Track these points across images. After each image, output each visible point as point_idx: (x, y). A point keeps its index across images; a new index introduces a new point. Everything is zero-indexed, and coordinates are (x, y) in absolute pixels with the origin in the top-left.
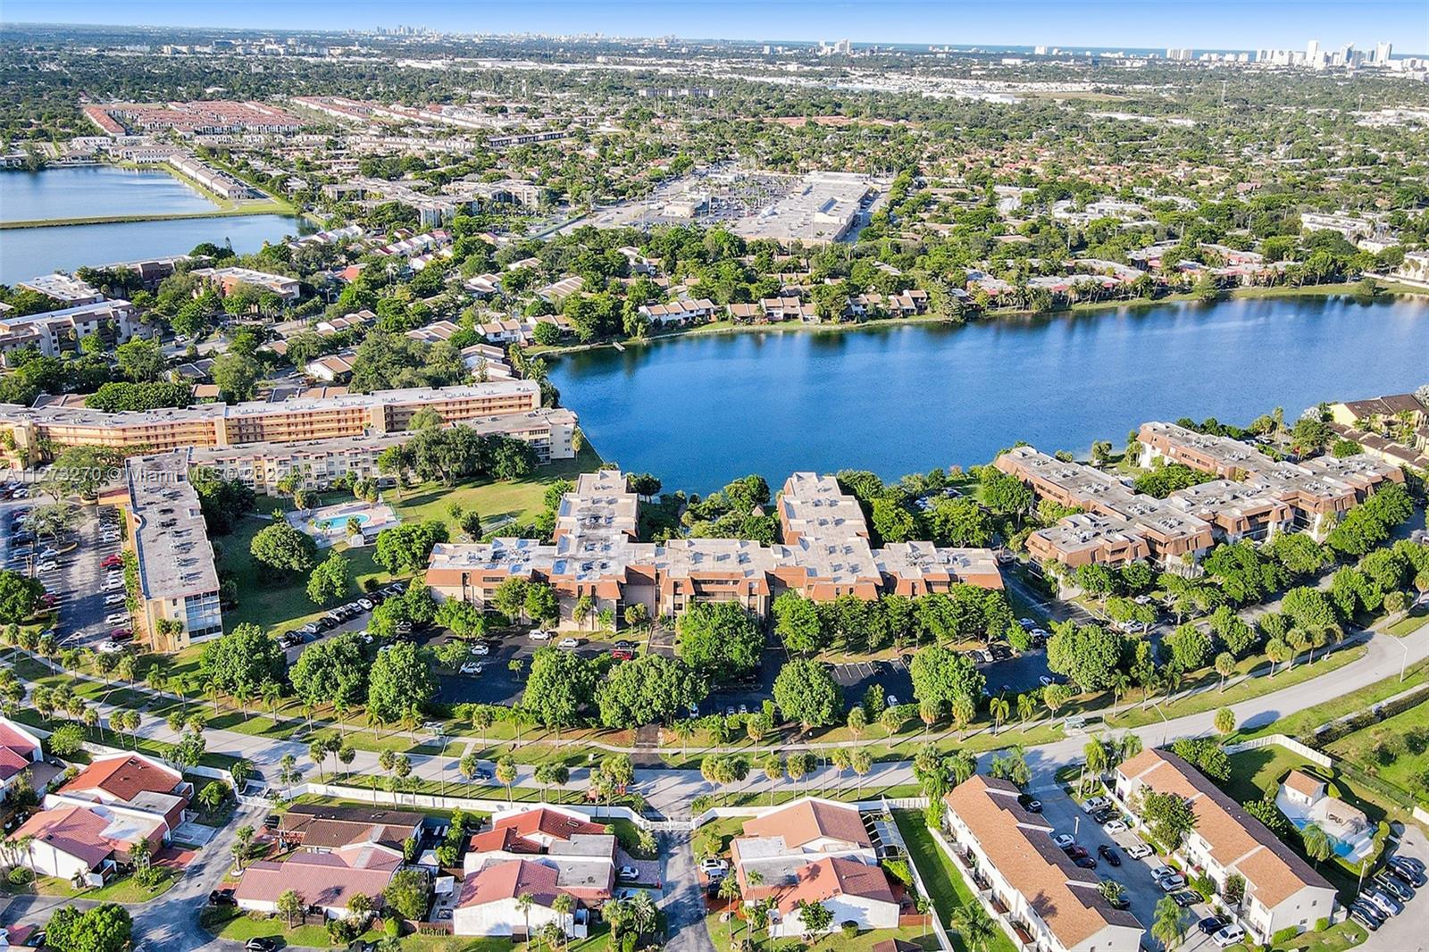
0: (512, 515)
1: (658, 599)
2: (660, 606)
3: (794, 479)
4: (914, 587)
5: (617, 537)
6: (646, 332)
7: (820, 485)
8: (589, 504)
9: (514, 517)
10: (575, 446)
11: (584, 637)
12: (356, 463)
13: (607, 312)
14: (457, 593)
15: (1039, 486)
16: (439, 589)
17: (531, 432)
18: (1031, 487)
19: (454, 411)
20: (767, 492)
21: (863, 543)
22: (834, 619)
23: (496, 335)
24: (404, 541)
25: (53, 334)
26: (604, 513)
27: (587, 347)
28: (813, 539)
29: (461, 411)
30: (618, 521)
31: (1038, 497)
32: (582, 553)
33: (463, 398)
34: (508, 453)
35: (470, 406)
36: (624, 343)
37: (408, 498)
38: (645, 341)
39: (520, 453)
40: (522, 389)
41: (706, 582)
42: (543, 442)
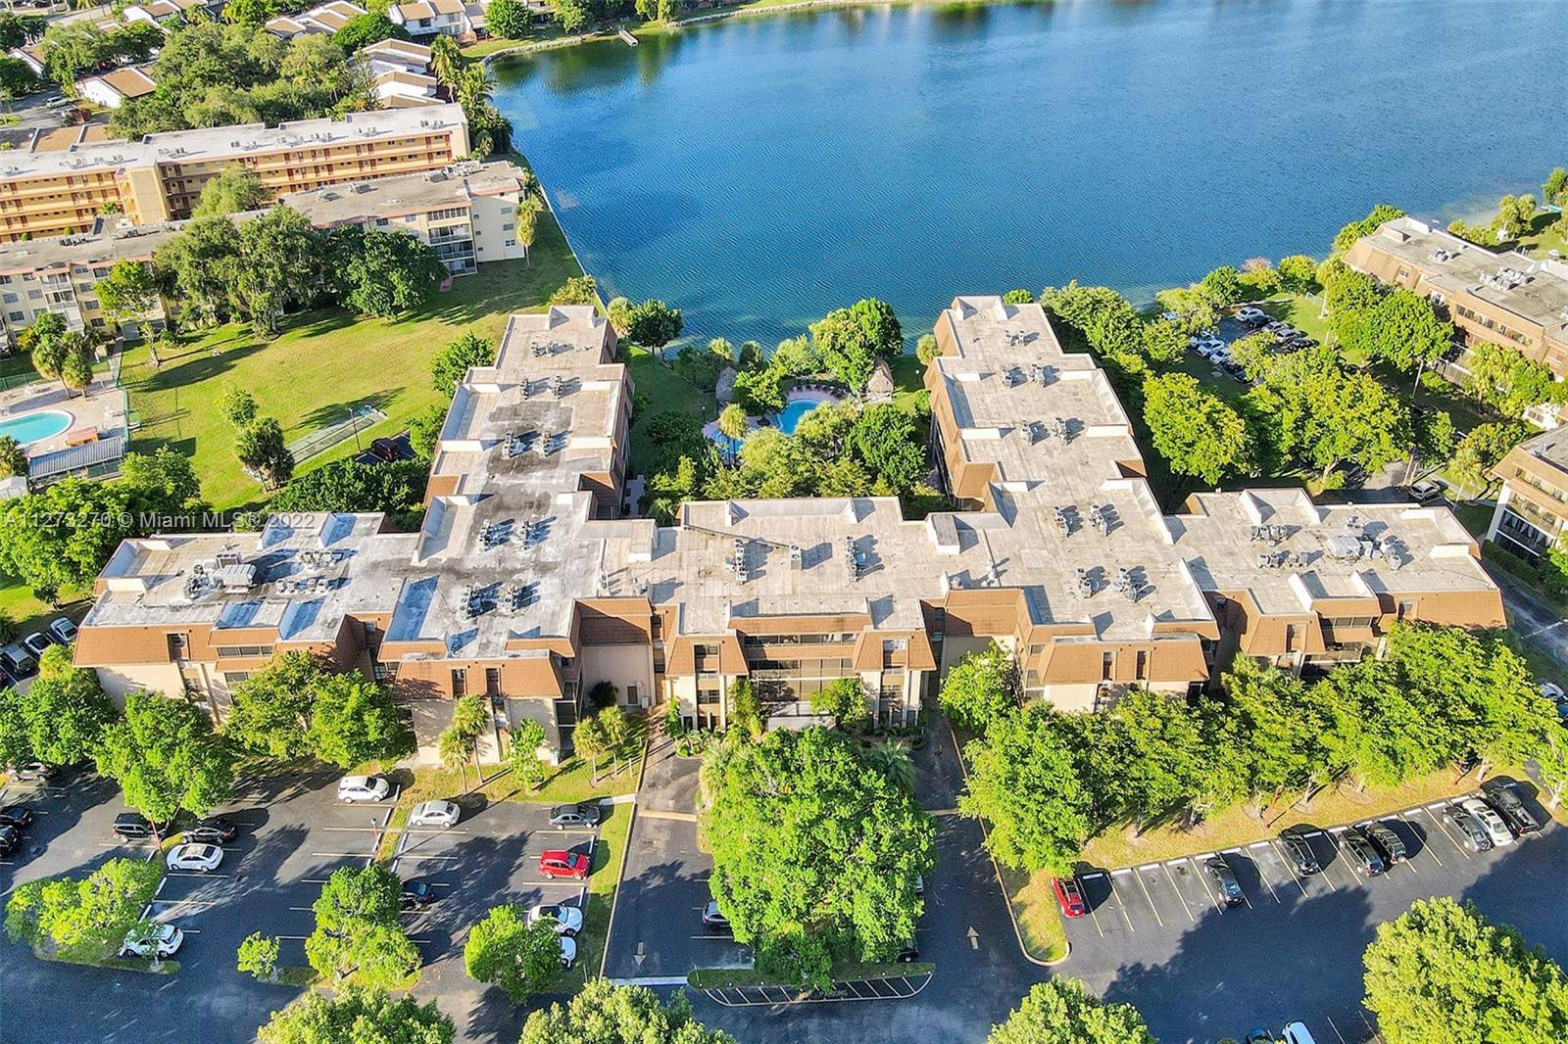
0: (375, 402)
1: (659, 669)
2: (666, 684)
3: (957, 313)
4: (1290, 634)
5: (564, 500)
6: (672, 13)
7: (1015, 326)
8: (516, 397)
9: (378, 408)
10: (523, 237)
11: (473, 785)
12: (67, 296)
14: (163, 680)
15: (1461, 311)
16: (117, 669)
17: (432, 215)
18: (1442, 313)
19: (304, 171)
20: (898, 336)
21: (1138, 498)
22: (1117, 775)
23: (424, 22)
24: (47, 537)
26: (548, 424)
27: (576, 40)
28: (1023, 487)
29: (316, 169)
30: (575, 444)
31: (1460, 334)
32: (480, 557)
33: (317, 144)
34: (374, 266)
35: (332, 159)
36: (636, 32)
37: (175, 364)
38: (670, 27)
39: (402, 263)
40: (431, 123)
41: (774, 640)
42: (458, 232)
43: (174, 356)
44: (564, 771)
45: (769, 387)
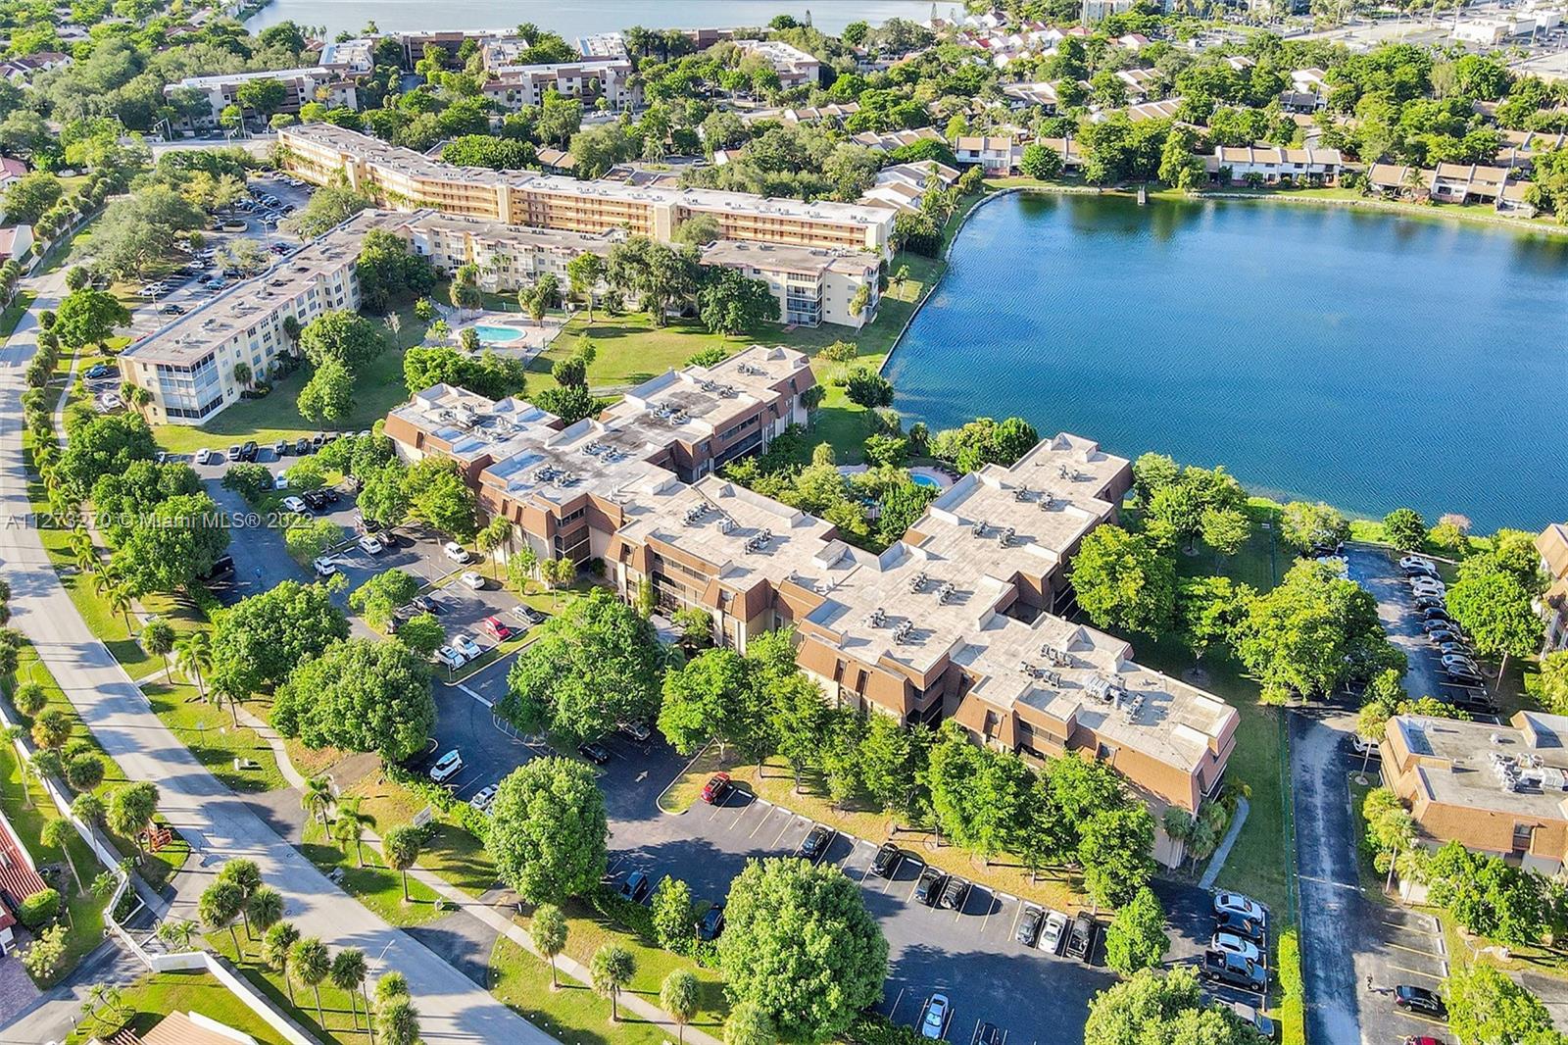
3: (1051, 444)
4: (992, 719)
6: (1194, 184)
8: (698, 389)
11: (502, 578)
13: (1136, 144)
17: (791, 275)
19: (764, 232)
23: (974, 154)
25: (535, 86)
26: (696, 409)
27: (1094, 191)
28: (923, 555)
29: (773, 233)
30: (693, 424)
32: (577, 456)
34: (720, 294)
35: (785, 228)
36: (1155, 194)
38: (1191, 197)
39: (740, 298)
40: (858, 218)
41: (673, 564)
42: (808, 293)
43: (602, 319)
44: (549, 594)
45: (887, 451)
